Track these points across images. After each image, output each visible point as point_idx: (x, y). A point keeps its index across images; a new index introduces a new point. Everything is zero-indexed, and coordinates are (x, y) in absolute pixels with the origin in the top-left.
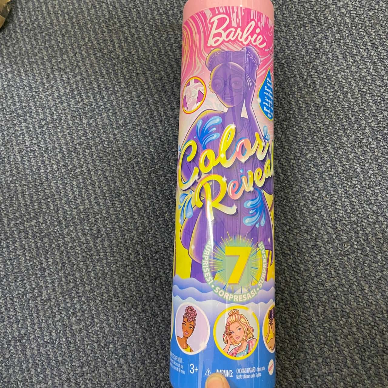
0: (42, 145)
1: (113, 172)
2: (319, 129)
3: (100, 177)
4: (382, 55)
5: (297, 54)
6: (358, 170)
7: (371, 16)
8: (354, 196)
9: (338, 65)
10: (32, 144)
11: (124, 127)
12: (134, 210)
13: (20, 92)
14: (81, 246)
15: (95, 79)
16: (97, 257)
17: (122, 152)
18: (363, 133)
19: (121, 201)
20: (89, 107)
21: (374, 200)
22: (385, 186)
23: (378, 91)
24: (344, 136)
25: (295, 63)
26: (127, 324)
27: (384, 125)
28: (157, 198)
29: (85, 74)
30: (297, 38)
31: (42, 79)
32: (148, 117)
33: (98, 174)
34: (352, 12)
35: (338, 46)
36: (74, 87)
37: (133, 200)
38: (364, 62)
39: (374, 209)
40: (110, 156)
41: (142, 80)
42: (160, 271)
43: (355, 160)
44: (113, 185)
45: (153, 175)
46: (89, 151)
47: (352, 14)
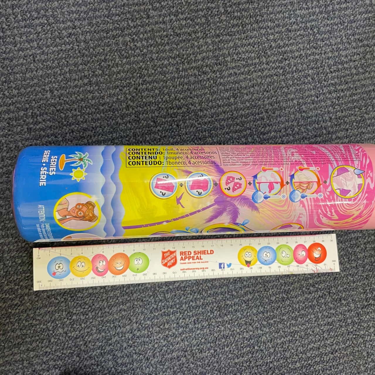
0: (295, 27)
1: (257, 94)
2: (267, 290)
3: (255, 81)
4: (325, 357)
5: (339, 283)
6: (226, 317)
7: (362, 353)
8: (203, 310)
9: (323, 317)
10: (296, 16)
11: (298, 109)
12: (219, 109)
13: (349, 10)
14: (194, 54)
15: (350, 87)
16: (181, 68)
17: (275, 105)
18: (257, 328)
19: (229, 98)
20: (323, 78)
21: (198, 327)
22: (209, 338)
23: (293, 348)
24: (257, 311)
25: (331, 279)
26: (118, 90)
27: (262, 347)
28: (227, 133)
29: (356, 78)
30: (354, 285)
31: (359, 34)
32: (304, 134)
33: (258, 79)
34: (369, 337)
35: (340, 320)
36: (345, 65)
37: (228, 110)
38: (321, 340)
39: (190, 326)
40: (273, 93)
41: (341, 134)
42: (161, 127)
43: (235, 317)
44: (245, 92)
45: (248, 132)
46: (281, 72)
47: (367, 337)
